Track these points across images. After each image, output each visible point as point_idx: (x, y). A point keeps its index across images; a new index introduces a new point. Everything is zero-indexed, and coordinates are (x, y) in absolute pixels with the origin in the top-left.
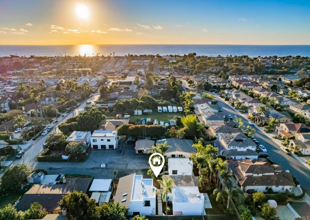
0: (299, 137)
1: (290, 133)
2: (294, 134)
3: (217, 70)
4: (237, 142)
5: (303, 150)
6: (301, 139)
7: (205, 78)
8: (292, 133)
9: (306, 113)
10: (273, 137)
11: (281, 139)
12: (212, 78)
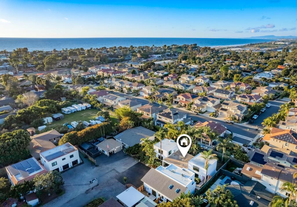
0: (195, 101)
1: (186, 101)
2: (189, 100)
3: (67, 64)
4: (176, 115)
5: (203, 109)
6: (197, 103)
7: (67, 72)
8: (188, 100)
9: (178, 86)
10: (177, 107)
11: (183, 107)
12: (76, 71)
